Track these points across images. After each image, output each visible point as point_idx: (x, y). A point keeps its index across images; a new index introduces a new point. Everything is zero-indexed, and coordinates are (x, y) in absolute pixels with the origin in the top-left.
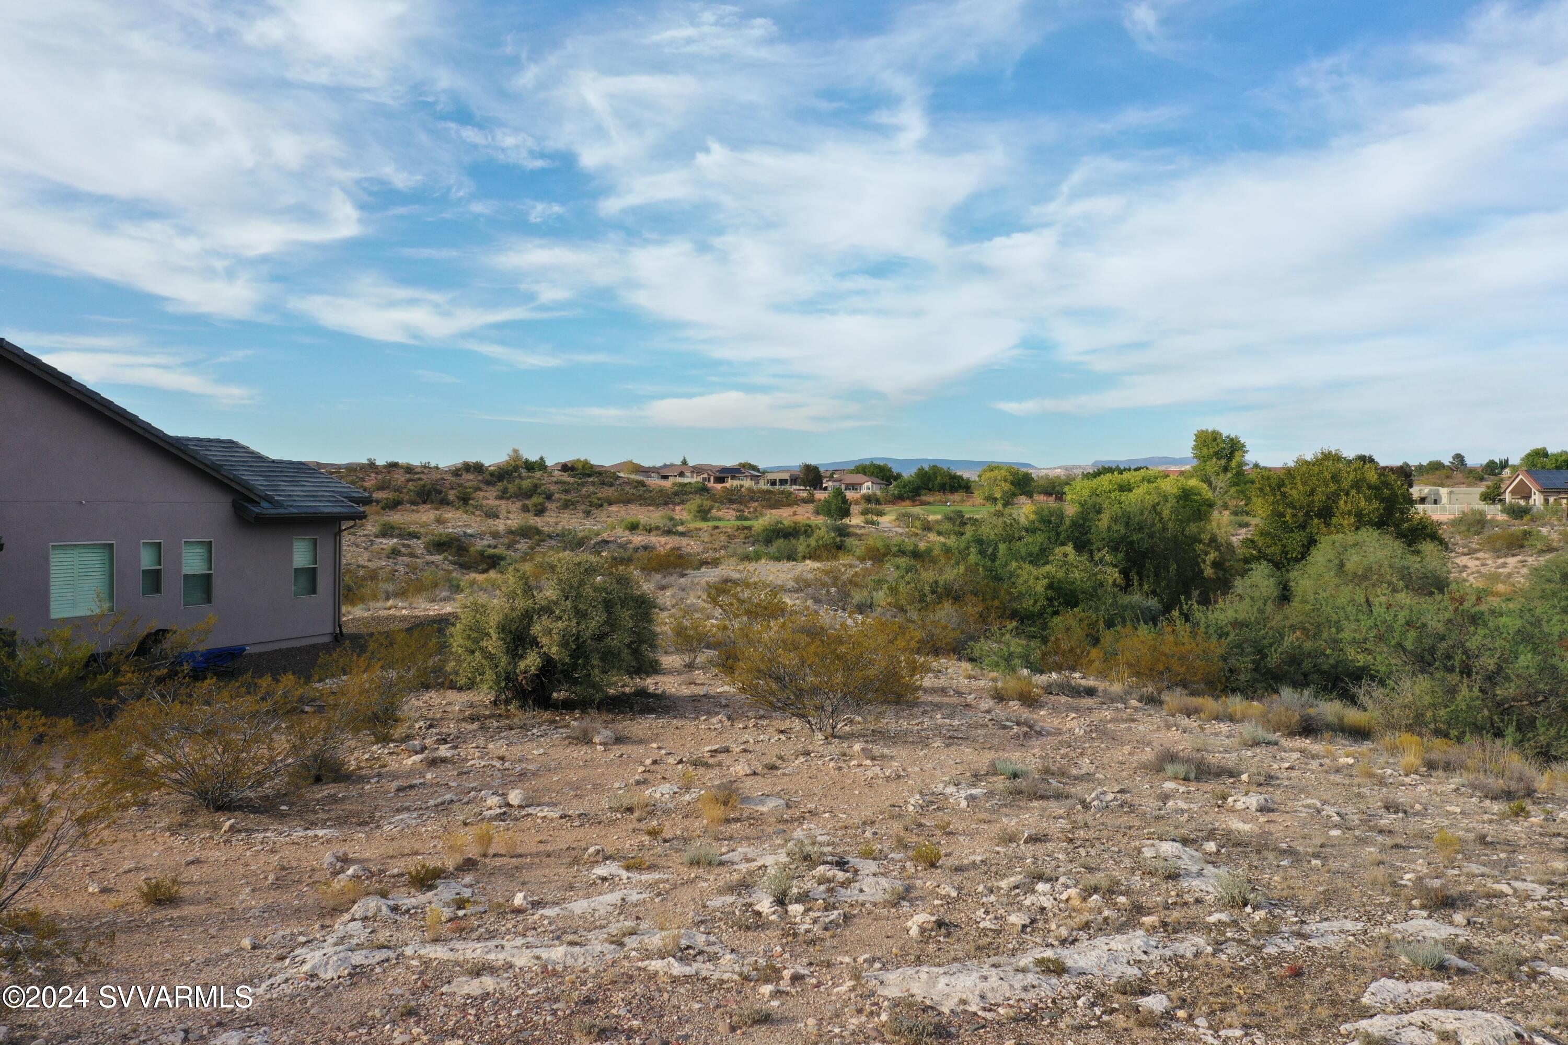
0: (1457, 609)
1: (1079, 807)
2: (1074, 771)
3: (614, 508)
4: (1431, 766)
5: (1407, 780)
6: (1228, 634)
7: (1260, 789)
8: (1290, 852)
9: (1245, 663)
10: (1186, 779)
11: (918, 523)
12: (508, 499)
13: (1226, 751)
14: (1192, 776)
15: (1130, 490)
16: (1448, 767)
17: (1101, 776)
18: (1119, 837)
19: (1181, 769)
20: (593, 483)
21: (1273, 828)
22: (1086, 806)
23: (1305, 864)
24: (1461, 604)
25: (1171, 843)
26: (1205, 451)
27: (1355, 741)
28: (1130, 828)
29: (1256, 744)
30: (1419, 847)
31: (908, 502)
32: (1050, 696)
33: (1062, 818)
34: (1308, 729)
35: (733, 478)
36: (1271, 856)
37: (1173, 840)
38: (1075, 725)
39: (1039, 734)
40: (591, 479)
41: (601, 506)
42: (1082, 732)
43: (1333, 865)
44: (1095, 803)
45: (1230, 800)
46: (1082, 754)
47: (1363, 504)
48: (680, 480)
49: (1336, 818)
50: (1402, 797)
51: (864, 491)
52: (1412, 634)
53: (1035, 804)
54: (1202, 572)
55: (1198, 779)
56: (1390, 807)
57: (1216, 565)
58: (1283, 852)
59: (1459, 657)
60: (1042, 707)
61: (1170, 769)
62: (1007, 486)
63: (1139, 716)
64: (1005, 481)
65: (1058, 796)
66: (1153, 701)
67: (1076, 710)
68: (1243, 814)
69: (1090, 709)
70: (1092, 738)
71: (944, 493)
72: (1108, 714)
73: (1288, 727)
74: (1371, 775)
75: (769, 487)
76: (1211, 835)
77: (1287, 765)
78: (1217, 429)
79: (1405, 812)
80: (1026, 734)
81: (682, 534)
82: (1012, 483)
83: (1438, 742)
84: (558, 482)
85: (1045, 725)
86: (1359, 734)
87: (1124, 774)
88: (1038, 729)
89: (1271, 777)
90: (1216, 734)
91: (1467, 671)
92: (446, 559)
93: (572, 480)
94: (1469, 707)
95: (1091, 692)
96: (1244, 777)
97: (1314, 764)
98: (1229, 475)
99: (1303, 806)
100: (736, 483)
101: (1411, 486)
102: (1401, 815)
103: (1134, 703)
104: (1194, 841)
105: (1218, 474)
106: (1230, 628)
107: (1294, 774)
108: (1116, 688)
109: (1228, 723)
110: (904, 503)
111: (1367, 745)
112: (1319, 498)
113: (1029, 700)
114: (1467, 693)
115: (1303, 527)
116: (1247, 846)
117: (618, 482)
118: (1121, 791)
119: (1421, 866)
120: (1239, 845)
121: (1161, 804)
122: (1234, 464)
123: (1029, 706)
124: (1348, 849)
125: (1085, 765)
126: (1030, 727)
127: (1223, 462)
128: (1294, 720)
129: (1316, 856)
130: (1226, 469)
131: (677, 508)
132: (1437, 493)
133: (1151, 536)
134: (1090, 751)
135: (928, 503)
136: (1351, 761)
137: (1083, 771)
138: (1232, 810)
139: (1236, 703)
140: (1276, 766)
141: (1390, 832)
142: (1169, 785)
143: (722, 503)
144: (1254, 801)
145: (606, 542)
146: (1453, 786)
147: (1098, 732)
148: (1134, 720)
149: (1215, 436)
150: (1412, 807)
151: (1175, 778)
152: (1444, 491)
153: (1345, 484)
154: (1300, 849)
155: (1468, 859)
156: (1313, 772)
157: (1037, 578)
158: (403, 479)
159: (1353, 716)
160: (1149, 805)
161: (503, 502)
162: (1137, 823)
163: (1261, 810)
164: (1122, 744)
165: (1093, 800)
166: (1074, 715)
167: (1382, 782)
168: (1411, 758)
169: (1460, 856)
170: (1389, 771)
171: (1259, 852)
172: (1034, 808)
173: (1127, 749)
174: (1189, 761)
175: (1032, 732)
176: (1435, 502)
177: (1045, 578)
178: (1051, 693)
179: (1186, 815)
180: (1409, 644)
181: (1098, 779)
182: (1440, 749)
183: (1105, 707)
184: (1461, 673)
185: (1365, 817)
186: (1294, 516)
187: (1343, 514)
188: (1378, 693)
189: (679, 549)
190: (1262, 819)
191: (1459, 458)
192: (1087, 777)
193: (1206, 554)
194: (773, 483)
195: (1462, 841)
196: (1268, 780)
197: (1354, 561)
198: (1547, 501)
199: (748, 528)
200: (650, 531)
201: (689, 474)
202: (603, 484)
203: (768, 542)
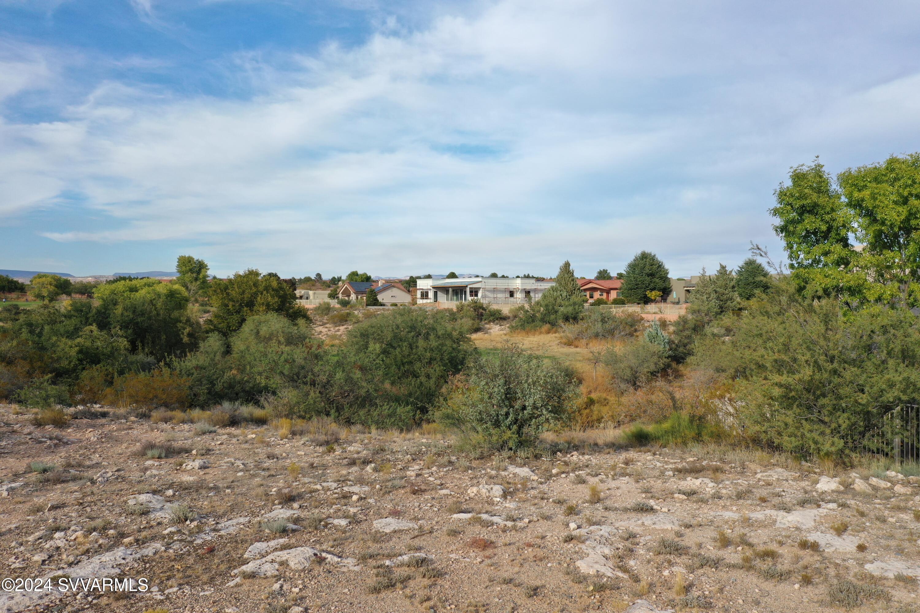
0: (308, 352)
1: (89, 483)
2: (88, 463)
4: (294, 433)
5: (281, 442)
6: (193, 374)
7: (202, 457)
8: (216, 488)
9: (203, 390)
10: (160, 458)
13: (185, 439)
14: (163, 455)
15: (137, 291)
16: (302, 433)
17: (106, 463)
18: (114, 497)
19: (156, 452)
21: (207, 477)
22: (93, 482)
23: (222, 493)
24: (310, 349)
25: (146, 495)
26: (184, 268)
27: (259, 426)
28: (121, 490)
29: (204, 433)
30: (281, 474)
32: (76, 420)
33: (77, 492)
34: (234, 422)
36: (204, 492)
37: (148, 493)
38: (91, 435)
39: (66, 443)
42: (96, 439)
43: (237, 491)
44: (100, 479)
45: (184, 465)
46: (94, 452)
47: (270, 299)
49: (242, 466)
50: (277, 451)
52: (287, 366)
53: (59, 486)
54: (182, 339)
55: (166, 457)
56: (270, 456)
57: (190, 335)
58: (211, 489)
59: (310, 376)
60: (69, 427)
61: (150, 453)
63: (135, 426)
65: (74, 479)
66: (145, 416)
67: (93, 426)
68: (190, 472)
69: (103, 425)
70: (102, 442)
72: (114, 427)
73: (223, 422)
74: (263, 442)
76: (171, 486)
77: (219, 442)
78: (191, 255)
79: (277, 458)
80: (56, 445)
82: (56, 286)
83: (299, 421)
85: (71, 438)
86: (261, 422)
87: (121, 460)
88: (65, 440)
89: (210, 450)
90: (182, 431)
91: (313, 384)
94: (315, 402)
95: (104, 415)
96: (194, 452)
97: (234, 440)
98: (198, 283)
99: (225, 463)
101: (295, 290)
102: (275, 460)
103: (133, 418)
104: (160, 491)
105: (192, 282)
106: (194, 370)
107: (222, 447)
108: (122, 411)
109: (190, 424)
111: (265, 427)
112: (247, 296)
113: (60, 423)
114: (314, 394)
115: (238, 312)
116: (191, 488)
118: (118, 470)
119: (281, 484)
120: (186, 489)
121: (143, 474)
122: (201, 276)
123: (60, 428)
124: (246, 481)
125: (96, 458)
126: (60, 440)
127: (195, 275)
128: (226, 418)
129: (228, 487)
130: (196, 279)
132: (308, 294)
133: (150, 318)
134: (99, 450)
136: (254, 436)
137: (94, 462)
138: (185, 471)
139: (196, 413)
140: (213, 444)
141: (268, 469)
142: (149, 463)
144: (197, 464)
146: (302, 442)
147: (108, 437)
148: (131, 429)
149: (190, 260)
150: (281, 455)
151: (153, 458)
152: (311, 293)
153: (261, 288)
154: (221, 485)
155: (304, 476)
156: (233, 444)
157: (71, 347)
159: (258, 412)
160: (135, 476)
162: (127, 486)
163: (201, 468)
164: (122, 443)
165: (99, 477)
166: (91, 429)
167: (268, 445)
168: (284, 431)
169: (300, 476)
170: (273, 439)
171: (197, 491)
172: (56, 489)
173: (125, 445)
174: (161, 447)
175: (60, 442)
176: (307, 298)
177: (76, 346)
178: (77, 418)
179: (157, 478)
180: (286, 372)
181: (104, 465)
182: (300, 424)
183: (113, 423)
184: (311, 385)
185: (256, 463)
186: (233, 306)
187: (259, 305)
188: (271, 398)
190: (201, 473)
191: (319, 275)
192: (97, 465)
193: (184, 329)
195: (302, 468)
196: (208, 451)
197: (264, 330)
198: (357, 298)
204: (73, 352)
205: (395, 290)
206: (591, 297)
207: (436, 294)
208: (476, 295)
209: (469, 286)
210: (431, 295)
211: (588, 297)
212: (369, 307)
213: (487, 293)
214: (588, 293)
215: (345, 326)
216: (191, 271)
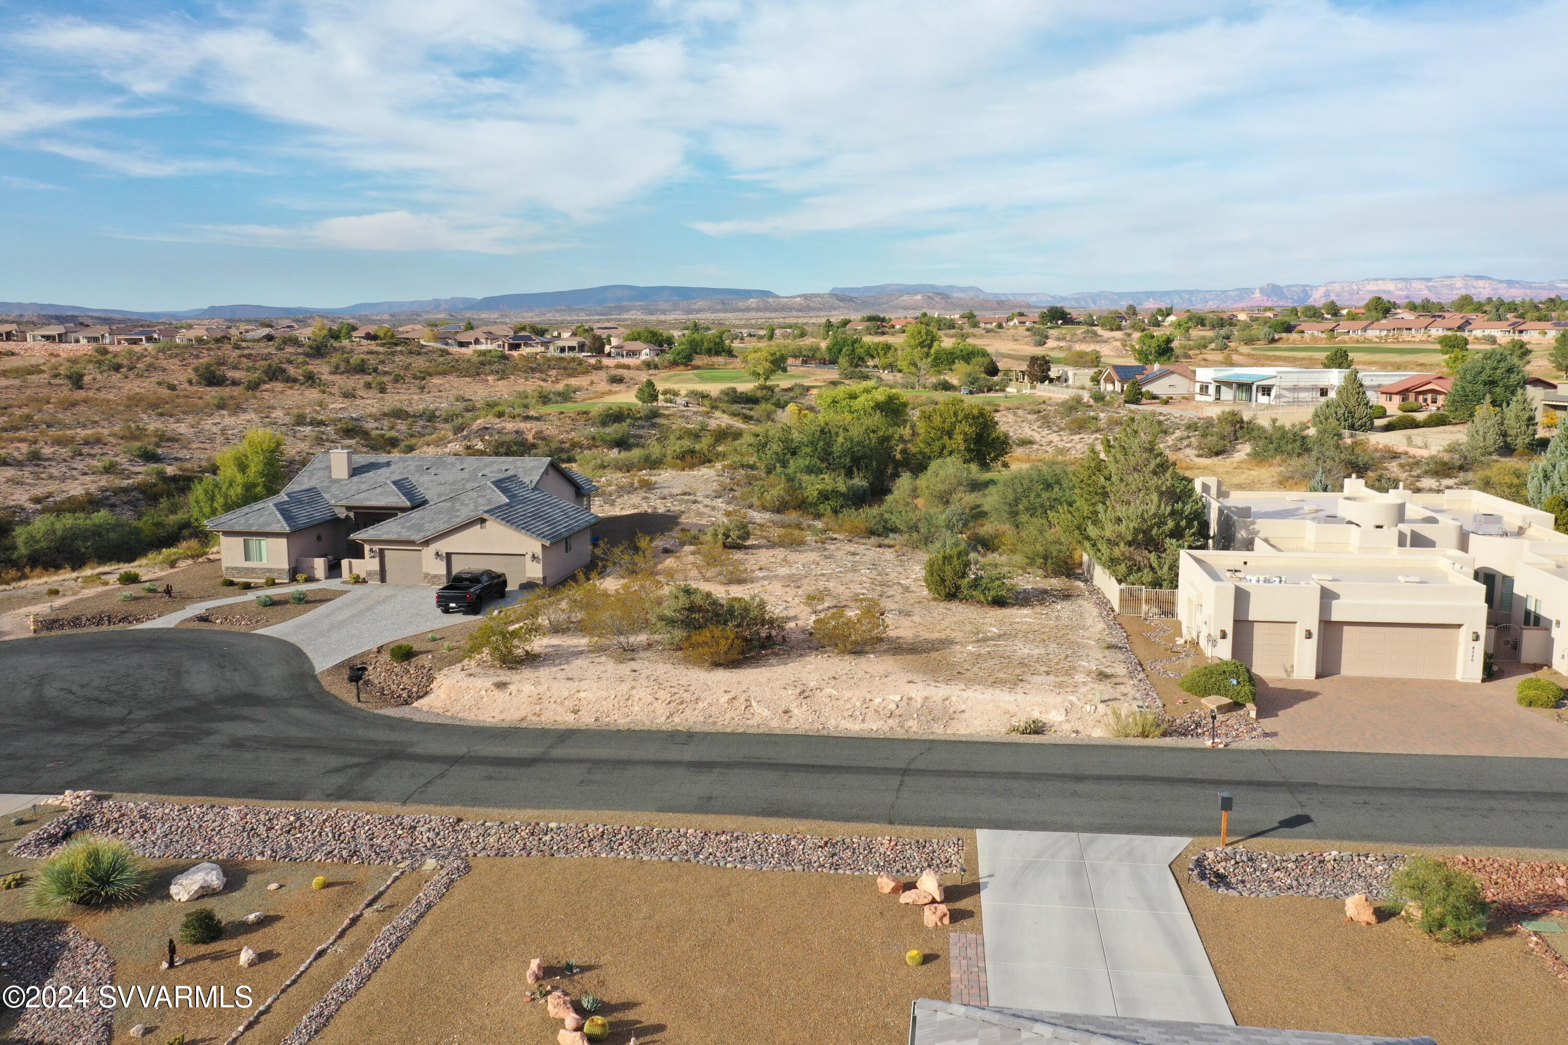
3: (436, 381)
11: (707, 402)
12: (343, 373)
20: (401, 352)
26: (912, 341)
31: (682, 367)
35: (526, 345)
40: (399, 348)
41: (425, 378)
48: (479, 347)
51: (643, 357)
54: (895, 456)
57: (904, 451)
62: (768, 365)
64: (766, 360)
71: (710, 356)
75: (558, 354)
81: (537, 419)
82: (772, 362)
84: (371, 352)
92: (358, 443)
93: (381, 349)
98: (930, 360)
100: (531, 350)
110: (678, 368)
117: (424, 350)
127: (926, 349)
130: (928, 355)
131: (490, 378)
134: (836, 552)
135: (698, 368)
139: (869, 540)
143: (525, 372)
145: (487, 428)
148: (845, 545)
152: (1071, 373)
158: (234, 354)
159: (890, 542)
166: (833, 545)
173: (844, 549)
175: (825, 548)
183: (840, 542)
189: (541, 432)
193: (897, 446)
194: (563, 350)
198: (1122, 387)
199: (586, 413)
200: (514, 417)
201: (483, 341)
202: (411, 352)
203: (604, 424)
204: (815, 493)
205: (1174, 376)
206: (1434, 401)
207: (1218, 389)
208: (1269, 395)
209: (1256, 384)
210: (1212, 389)
211: (1429, 401)
212: (1127, 405)
213: (1284, 392)
214: (1429, 397)
215: (1082, 436)
216: (921, 344)
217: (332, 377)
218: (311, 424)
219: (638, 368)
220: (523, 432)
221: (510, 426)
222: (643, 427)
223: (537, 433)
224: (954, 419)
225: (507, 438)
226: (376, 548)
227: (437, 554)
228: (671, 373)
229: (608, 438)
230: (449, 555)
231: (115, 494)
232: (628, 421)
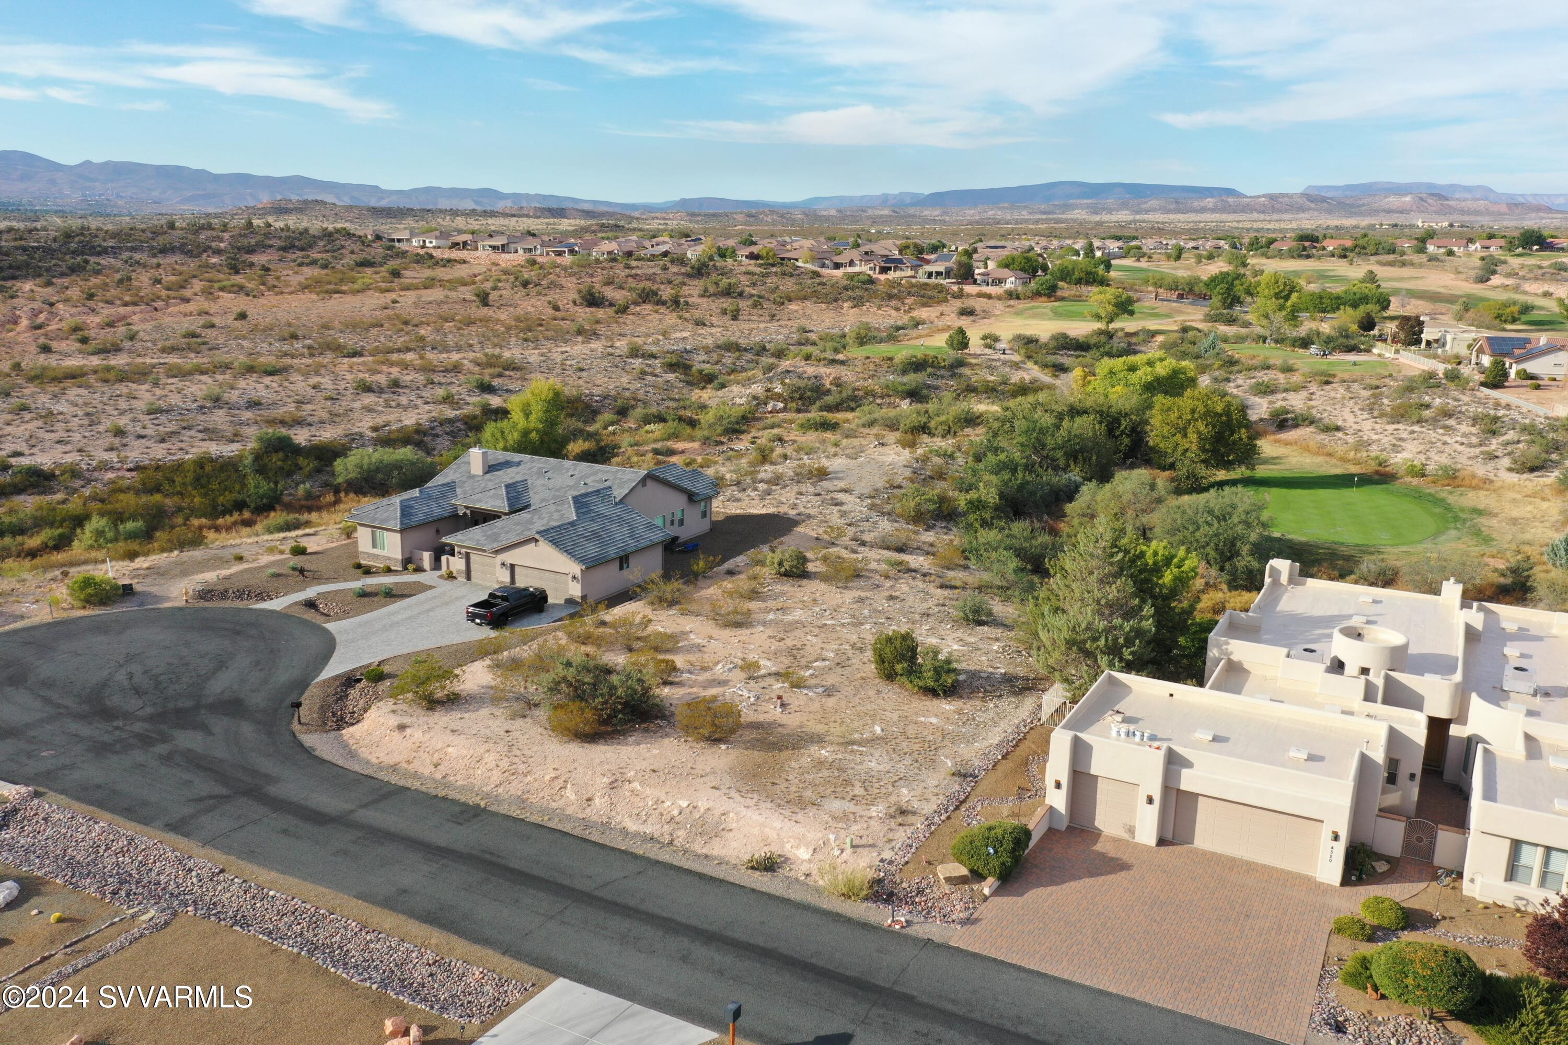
3: (793, 307)
12: (709, 297)
26: (1267, 291)
31: (1044, 299)
35: (896, 268)
40: (774, 269)
41: (783, 304)
48: (850, 270)
51: (1008, 286)
62: (1110, 308)
64: (1110, 303)
71: (1079, 286)
75: (925, 279)
81: (842, 363)
82: (1115, 305)
84: (748, 273)
93: (758, 270)
98: (1284, 313)
100: (898, 274)
105: (1275, 312)
117: (797, 272)
127: (1281, 301)
130: (1281, 308)
131: (845, 305)
135: (1063, 299)
143: (883, 299)
145: (789, 372)
152: (1449, 337)
158: (623, 274)
161: (705, 300)
189: (839, 378)
194: (930, 275)
198: (1491, 363)
199: (891, 359)
200: (820, 360)
201: (857, 262)
202: (784, 274)
203: (904, 372)
212: (1482, 388)
216: (1277, 296)
217: (700, 300)
218: (643, 356)
219: (999, 298)
220: (822, 377)
221: (811, 370)
222: (942, 377)
223: (835, 379)
224: (1189, 417)
225: (802, 384)
226: (463, 551)
227: (503, 564)
228: (1033, 304)
229: (900, 389)
230: (512, 567)
231: (441, 425)
232: (929, 370)
